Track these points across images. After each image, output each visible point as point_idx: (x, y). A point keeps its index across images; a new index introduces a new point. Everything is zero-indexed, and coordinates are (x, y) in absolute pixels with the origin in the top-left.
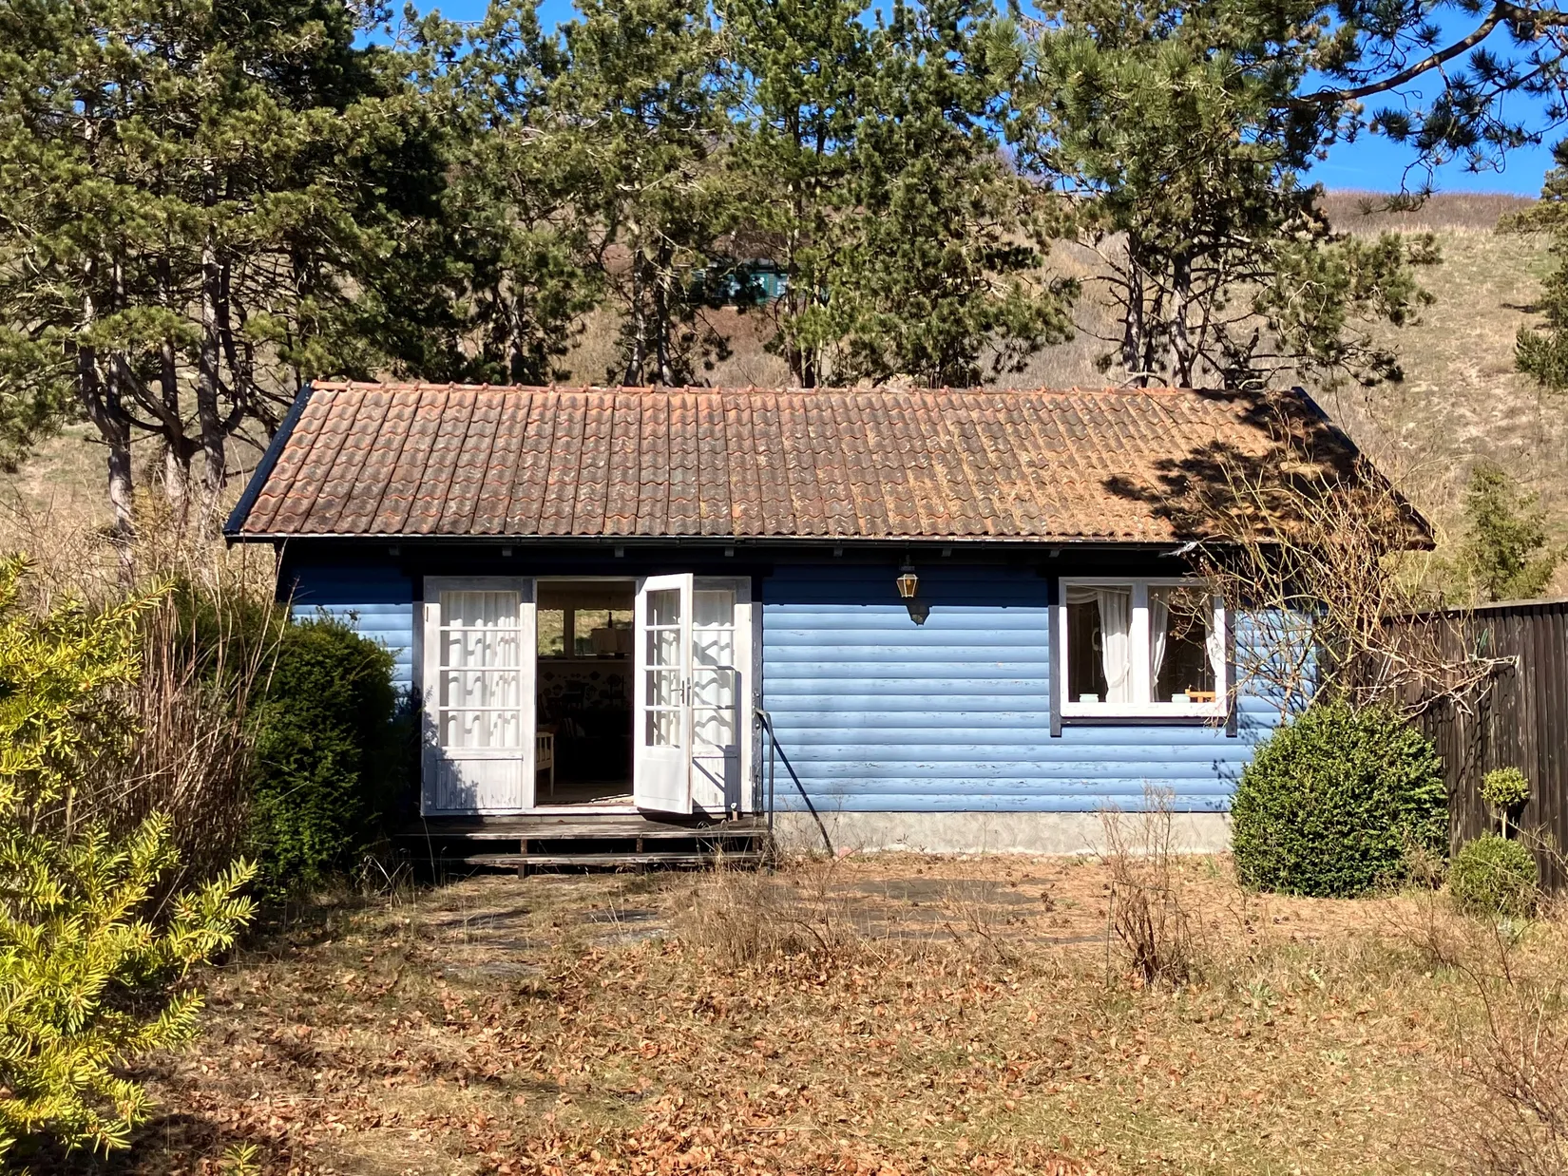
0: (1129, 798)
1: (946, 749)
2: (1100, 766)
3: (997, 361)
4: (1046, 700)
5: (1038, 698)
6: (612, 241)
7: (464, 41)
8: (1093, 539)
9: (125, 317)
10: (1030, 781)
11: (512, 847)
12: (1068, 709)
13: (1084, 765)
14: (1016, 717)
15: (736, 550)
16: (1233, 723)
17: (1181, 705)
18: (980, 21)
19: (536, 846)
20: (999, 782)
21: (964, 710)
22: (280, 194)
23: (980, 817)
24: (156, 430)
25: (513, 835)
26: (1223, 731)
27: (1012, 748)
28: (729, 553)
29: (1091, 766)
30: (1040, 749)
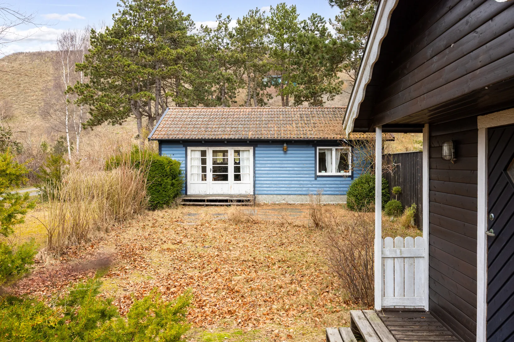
0: (331, 192)
1: (293, 182)
2: (325, 186)
3: (328, 98)
4: (314, 172)
5: (312, 172)
6: (244, 74)
7: (213, 32)
8: (323, 139)
9: (140, 94)
10: (311, 189)
11: (204, 201)
12: (318, 174)
13: (321, 185)
14: (307, 176)
15: (249, 141)
16: (352, 177)
17: (342, 173)
18: (322, 25)
19: (208, 201)
20: (304, 189)
21: (297, 174)
22: (171, 67)
23: (300, 196)
24: (147, 116)
25: (203, 199)
26: (350, 179)
27: (307, 182)
28: (248, 142)
29: (323, 186)
30: (313, 182)
